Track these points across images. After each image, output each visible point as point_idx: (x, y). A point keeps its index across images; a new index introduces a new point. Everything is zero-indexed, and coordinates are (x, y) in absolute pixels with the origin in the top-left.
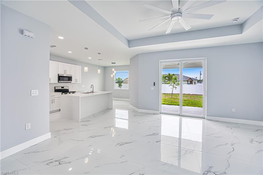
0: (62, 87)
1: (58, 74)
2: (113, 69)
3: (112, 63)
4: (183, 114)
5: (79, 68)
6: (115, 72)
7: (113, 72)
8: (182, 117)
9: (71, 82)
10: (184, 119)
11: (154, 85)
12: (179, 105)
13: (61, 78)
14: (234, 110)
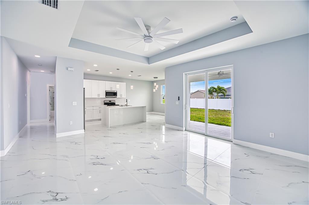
0: (110, 101)
1: (106, 91)
2: (155, 84)
3: (154, 78)
4: (208, 133)
5: (124, 84)
6: (157, 86)
7: (156, 86)
8: (207, 137)
9: (116, 97)
10: (210, 140)
11: (179, 100)
12: (204, 122)
13: (107, 94)
14: (271, 135)
